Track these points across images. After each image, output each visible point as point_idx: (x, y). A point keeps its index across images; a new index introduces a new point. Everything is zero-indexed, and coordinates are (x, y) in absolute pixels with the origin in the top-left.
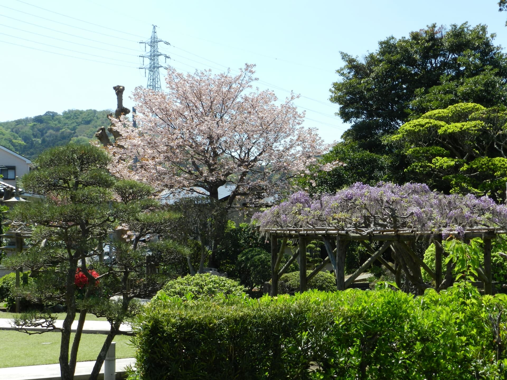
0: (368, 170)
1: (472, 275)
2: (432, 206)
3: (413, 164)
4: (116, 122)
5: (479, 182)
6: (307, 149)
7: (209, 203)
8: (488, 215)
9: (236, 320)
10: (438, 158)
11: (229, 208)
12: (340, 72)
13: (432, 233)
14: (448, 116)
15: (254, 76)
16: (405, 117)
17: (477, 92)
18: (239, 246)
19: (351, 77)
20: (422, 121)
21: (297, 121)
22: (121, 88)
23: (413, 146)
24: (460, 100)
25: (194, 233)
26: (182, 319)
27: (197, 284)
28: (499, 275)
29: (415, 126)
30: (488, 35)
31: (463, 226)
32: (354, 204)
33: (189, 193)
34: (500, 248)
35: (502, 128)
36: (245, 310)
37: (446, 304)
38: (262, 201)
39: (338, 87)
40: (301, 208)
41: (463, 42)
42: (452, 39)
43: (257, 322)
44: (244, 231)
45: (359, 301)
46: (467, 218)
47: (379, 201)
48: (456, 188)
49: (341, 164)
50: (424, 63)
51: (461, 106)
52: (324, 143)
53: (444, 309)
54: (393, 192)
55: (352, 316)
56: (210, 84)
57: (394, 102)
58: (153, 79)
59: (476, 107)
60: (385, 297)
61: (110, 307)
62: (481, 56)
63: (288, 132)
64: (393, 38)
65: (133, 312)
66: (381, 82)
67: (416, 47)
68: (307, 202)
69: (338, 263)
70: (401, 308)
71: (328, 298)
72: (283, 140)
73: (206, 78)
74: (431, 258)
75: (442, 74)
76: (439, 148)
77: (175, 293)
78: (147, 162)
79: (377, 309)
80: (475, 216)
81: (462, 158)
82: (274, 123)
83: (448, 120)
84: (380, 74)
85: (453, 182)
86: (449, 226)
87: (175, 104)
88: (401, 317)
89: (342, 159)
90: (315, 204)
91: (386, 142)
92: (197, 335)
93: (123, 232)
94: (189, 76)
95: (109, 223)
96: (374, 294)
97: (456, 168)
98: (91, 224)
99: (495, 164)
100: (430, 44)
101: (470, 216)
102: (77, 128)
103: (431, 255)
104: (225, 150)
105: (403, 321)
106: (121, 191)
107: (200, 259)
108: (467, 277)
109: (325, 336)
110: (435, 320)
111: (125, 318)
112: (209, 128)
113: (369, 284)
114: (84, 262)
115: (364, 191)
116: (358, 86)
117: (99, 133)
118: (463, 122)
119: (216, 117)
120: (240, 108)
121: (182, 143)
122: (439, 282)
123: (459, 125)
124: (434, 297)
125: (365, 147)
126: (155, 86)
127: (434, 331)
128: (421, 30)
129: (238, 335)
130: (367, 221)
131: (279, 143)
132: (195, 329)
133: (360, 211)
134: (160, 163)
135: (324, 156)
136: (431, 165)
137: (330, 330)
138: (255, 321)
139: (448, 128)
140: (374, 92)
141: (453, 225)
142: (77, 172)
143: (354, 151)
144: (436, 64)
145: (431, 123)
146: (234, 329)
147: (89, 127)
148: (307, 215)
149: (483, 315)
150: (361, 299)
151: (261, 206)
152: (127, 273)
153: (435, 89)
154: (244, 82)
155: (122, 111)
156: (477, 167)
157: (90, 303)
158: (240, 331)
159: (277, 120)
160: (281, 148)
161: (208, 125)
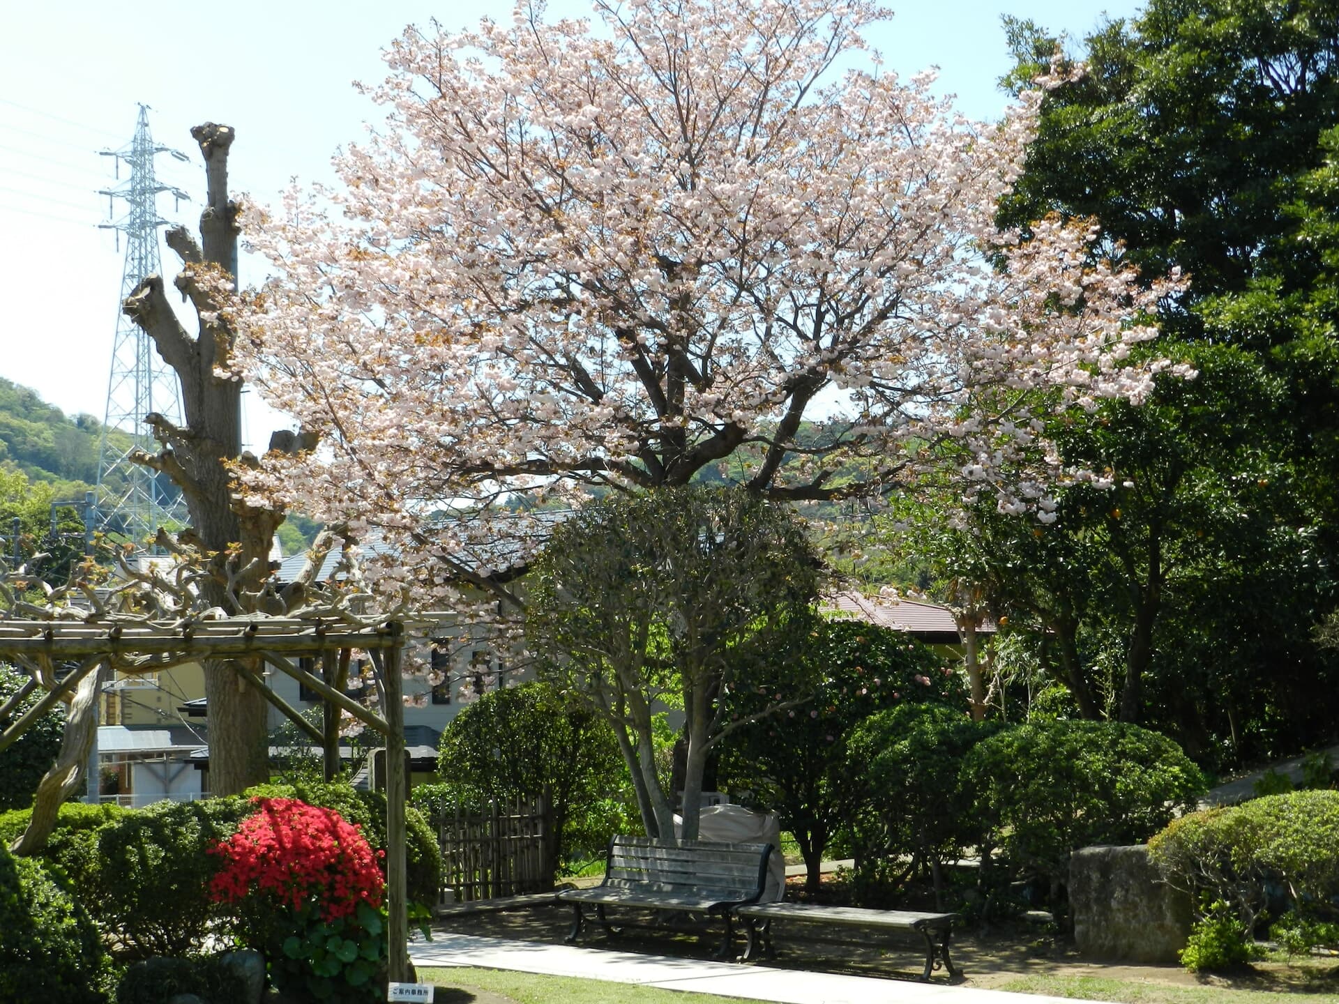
22: (225, 130)
58: (141, 259)
117: (141, 296)
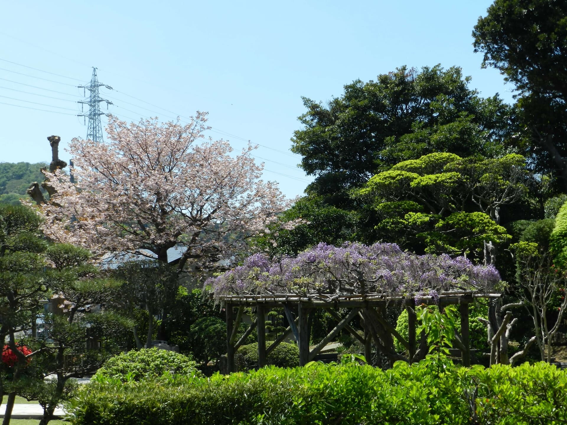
0: (334, 228)
1: (446, 346)
2: (403, 268)
3: (384, 221)
4: (51, 177)
5: (455, 240)
6: (266, 205)
7: (157, 267)
8: (464, 277)
9: (182, 403)
10: (411, 213)
11: (180, 272)
12: (302, 119)
13: (404, 298)
14: (421, 167)
15: (206, 125)
16: (374, 169)
17: (452, 141)
18: (192, 315)
19: (314, 124)
20: (393, 173)
21: (255, 174)
22: (57, 138)
23: (383, 200)
24: (434, 150)
25: (140, 301)
26: (121, 403)
27: (143, 361)
28: (479, 343)
29: (385, 178)
30: (463, 79)
31: (438, 290)
32: (317, 267)
33: (134, 256)
34: (480, 313)
35: (480, 179)
36: (193, 392)
37: (418, 380)
38: (217, 264)
39: (299, 136)
40: (259, 272)
41: (435, 85)
42: (423, 83)
43: (206, 405)
44: (197, 298)
45: (320, 377)
46: (442, 281)
47: (345, 264)
48: (432, 247)
49: (304, 221)
50: (394, 109)
51: (435, 155)
52: (285, 198)
53: (415, 385)
54: (360, 253)
55: (312, 396)
56: (156, 134)
57: (362, 153)
58: (94, 128)
59: (451, 157)
60: (349, 372)
61: (43, 389)
62: (455, 101)
63: (245, 187)
64: (360, 81)
65: (69, 394)
66: (348, 130)
67: (385, 92)
68: (265, 265)
69: (300, 333)
70: (367, 385)
71: (286, 375)
72: (240, 195)
73: (152, 127)
74: (405, 325)
75: (414, 121)
76: (412, 202)
77: (118, 371)
78: (85, 222)
79: (341, 387)
80: (450, 278)
81: (437, 214)
82: (229, 177)
83: (421, 171)
84: (346, 121)
85: (428, 240)
86: (422, 290)
87: (117, 156)
88: (367, 395)
89: (305, 217)
90: (274, 268)
91: (354, 196)
92: (138, 421)
93: (59, 301)
94: (133, 125)
95: (41, 293)
96: (337, 369)
97: (430, 224)
98: (20, 295)
99: (473, 220)
100: (400, 88)
101: (445, 279)
102: (7, 183)
103: (405, 322)
104: (175, 207)
105: (370, 400)
106: (55, 256)
107: (147, 330)
108: (441, 348)
109: (283, 418)
110: (405, 397)
111: (60, 401)
112: (157, 183)
113: (337, 354)
114: (12, 337)
115: (328, 252)
116: (322, 134)
117: (32, 189)
118: (437, 173)
119: (164, 170)
120: (191, 160)
121: (126, 200)
122: (412, 352)
123: (433, 177)
124: (405, 371)
125: (330, 202)
126: (96, 135)
127: (404, 409)
128: (390, 73)
129: (185, 420)
130: (332, 286)
131: (235, 199)
132: (136, 415)
133: (325, 275)
134: (101, 223)
135: (285, 213)
136: (404, 221)
137: (288, 412)
138: (204, 403)
139: (422, 181)
140: (340, 141)
141: (427, 289)
142: (4, 236)
143: (318, 206)
144: (407, 110)
145: (403, 175)
146: (180, 414)
147: (22, 183)
148: (266, 280)
149: (458, 390)
150: (323, 375)
151: (215, 270)
152: (61, 350)
153: (407, 137)
154: (195, 132)
155: (57, 164)
156: (453, 223)
157: (20, 384)
158: (187, 416)
159: (232, 173)
160: (237, 205)
161: (155, 180)
